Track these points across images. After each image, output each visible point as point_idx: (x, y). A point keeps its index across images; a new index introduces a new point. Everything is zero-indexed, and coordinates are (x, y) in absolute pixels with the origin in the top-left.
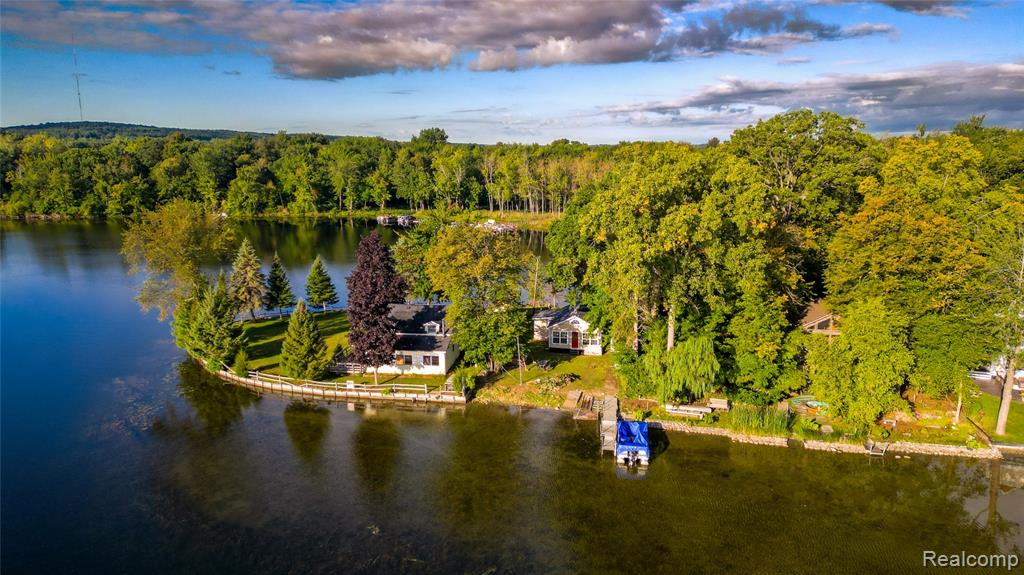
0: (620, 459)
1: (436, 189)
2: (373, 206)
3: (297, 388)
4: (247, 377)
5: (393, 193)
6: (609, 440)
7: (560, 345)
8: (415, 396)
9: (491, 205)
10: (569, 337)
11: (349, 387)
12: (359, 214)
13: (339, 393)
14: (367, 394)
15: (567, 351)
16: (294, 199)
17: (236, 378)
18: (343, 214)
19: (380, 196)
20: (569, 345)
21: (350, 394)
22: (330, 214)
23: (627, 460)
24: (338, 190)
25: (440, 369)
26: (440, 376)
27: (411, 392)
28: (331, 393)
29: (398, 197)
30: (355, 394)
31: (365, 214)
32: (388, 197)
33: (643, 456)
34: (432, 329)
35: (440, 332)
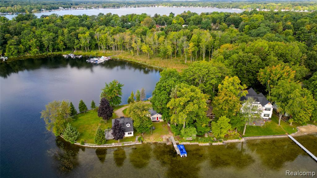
0: (181, 156)
1: (82, 45)
2: (59, 50)
3: (99, 146)
4: (84, 145)
5: (66, 46)
6: (178, 151)
7: (154, 120)
8: (130, 144)
9: (99, 48)
10: (156, 118)
11: (113, 144)
13: (111, 146)
14: (118, 146)
15: (156, 121)
16: (30, 50)
17: (81, 145)
18: (49, 53)
19: (62, 47)
20: (156, 120)
22: (44, 54)
23: (183, 156)
24: (46, 46)
25: (132, 135)
26: (132, 136)
27: (128, 143)
28: (109, 146)
29: (67, 47)
30: (115, 146)
31: (56, 53)
32: (64, 47)
33: (186, 155)
34: (128, 125)
35: (130, 126)
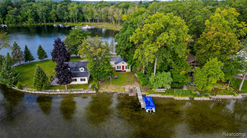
0: (147, 111)
1: (70, 17)
2: (52, 21)
3: (40, 92)
4: (22, 89)
5: (57, 18)
6: (143, 104)
7: (119, 70)
8: (80, 92)
9: (86, 20)
10: (122, 67)
11: (58, 91)
12: (48, 24)
13: (55, 93)
14: (64, 93)
15: (121, 71)
16: (27, 20)
17: (18, 90)
18: (43, 24)
19: (54, 18)
20: (121, 69)
21: (58, 93)
22: (39, 24)
23: (149, 111)
24: (41, 17)
25: (86, 82)
26: (86, 84)
27: (78, 91)
28: (52, 93)
29: (59, 19)
30: (60, 93)
31: (49, 24)
32: (56, 19)
33: (154, 110)
34: (82, 70)
35: (85, 71)
